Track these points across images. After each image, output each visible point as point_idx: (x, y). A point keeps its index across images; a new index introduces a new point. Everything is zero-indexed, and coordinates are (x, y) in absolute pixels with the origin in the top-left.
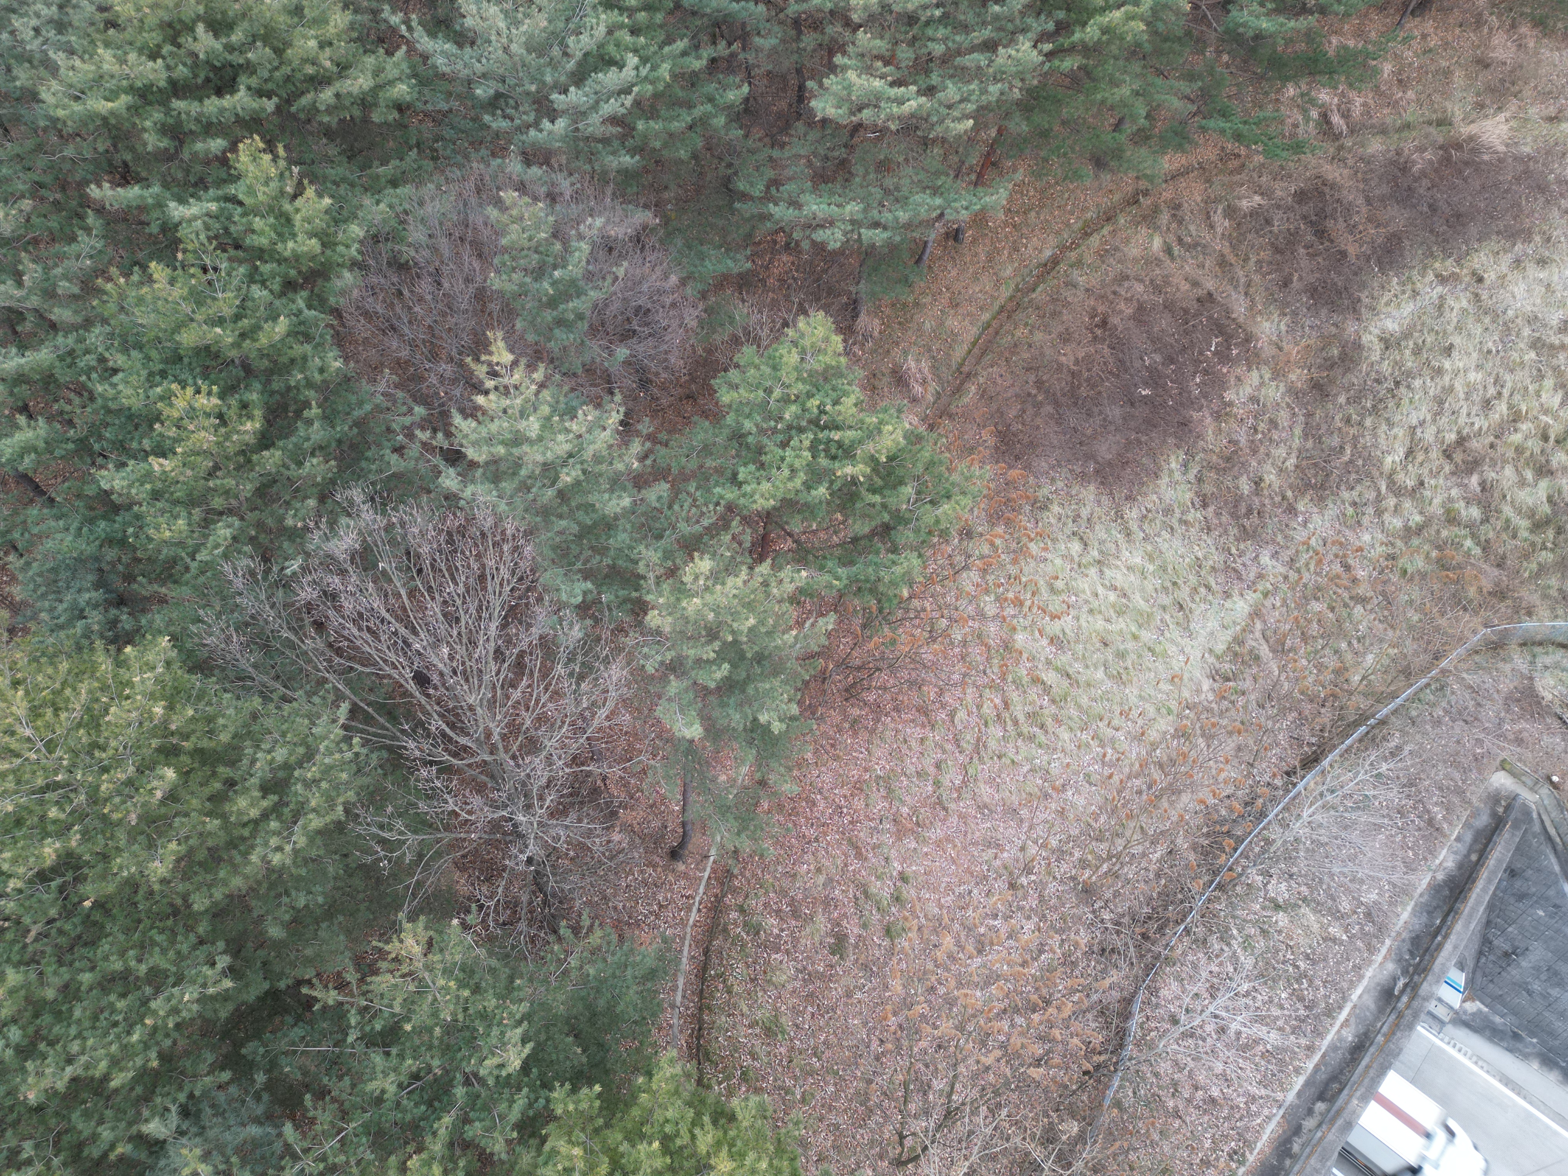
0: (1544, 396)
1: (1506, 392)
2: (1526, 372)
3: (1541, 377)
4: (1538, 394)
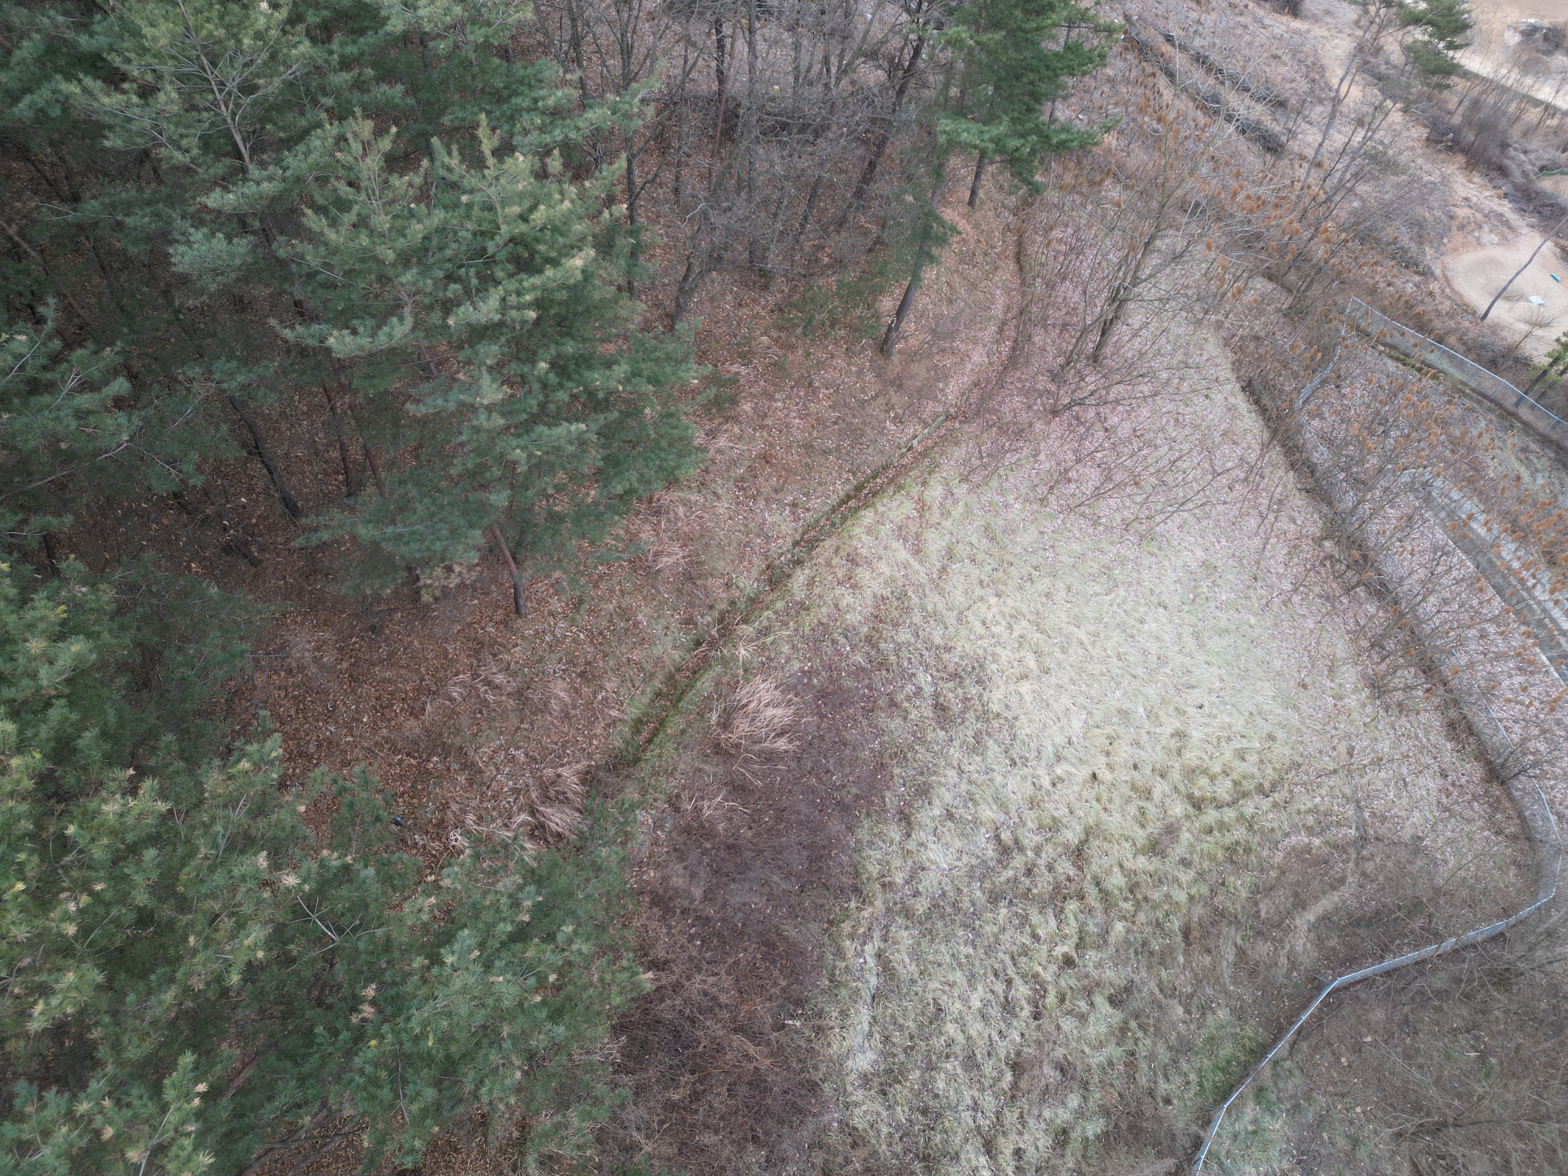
0: (1041, 932)
1: (1011, 971)
2: (1010, 932)
3: (1025, 920)
4: (1035, 937)
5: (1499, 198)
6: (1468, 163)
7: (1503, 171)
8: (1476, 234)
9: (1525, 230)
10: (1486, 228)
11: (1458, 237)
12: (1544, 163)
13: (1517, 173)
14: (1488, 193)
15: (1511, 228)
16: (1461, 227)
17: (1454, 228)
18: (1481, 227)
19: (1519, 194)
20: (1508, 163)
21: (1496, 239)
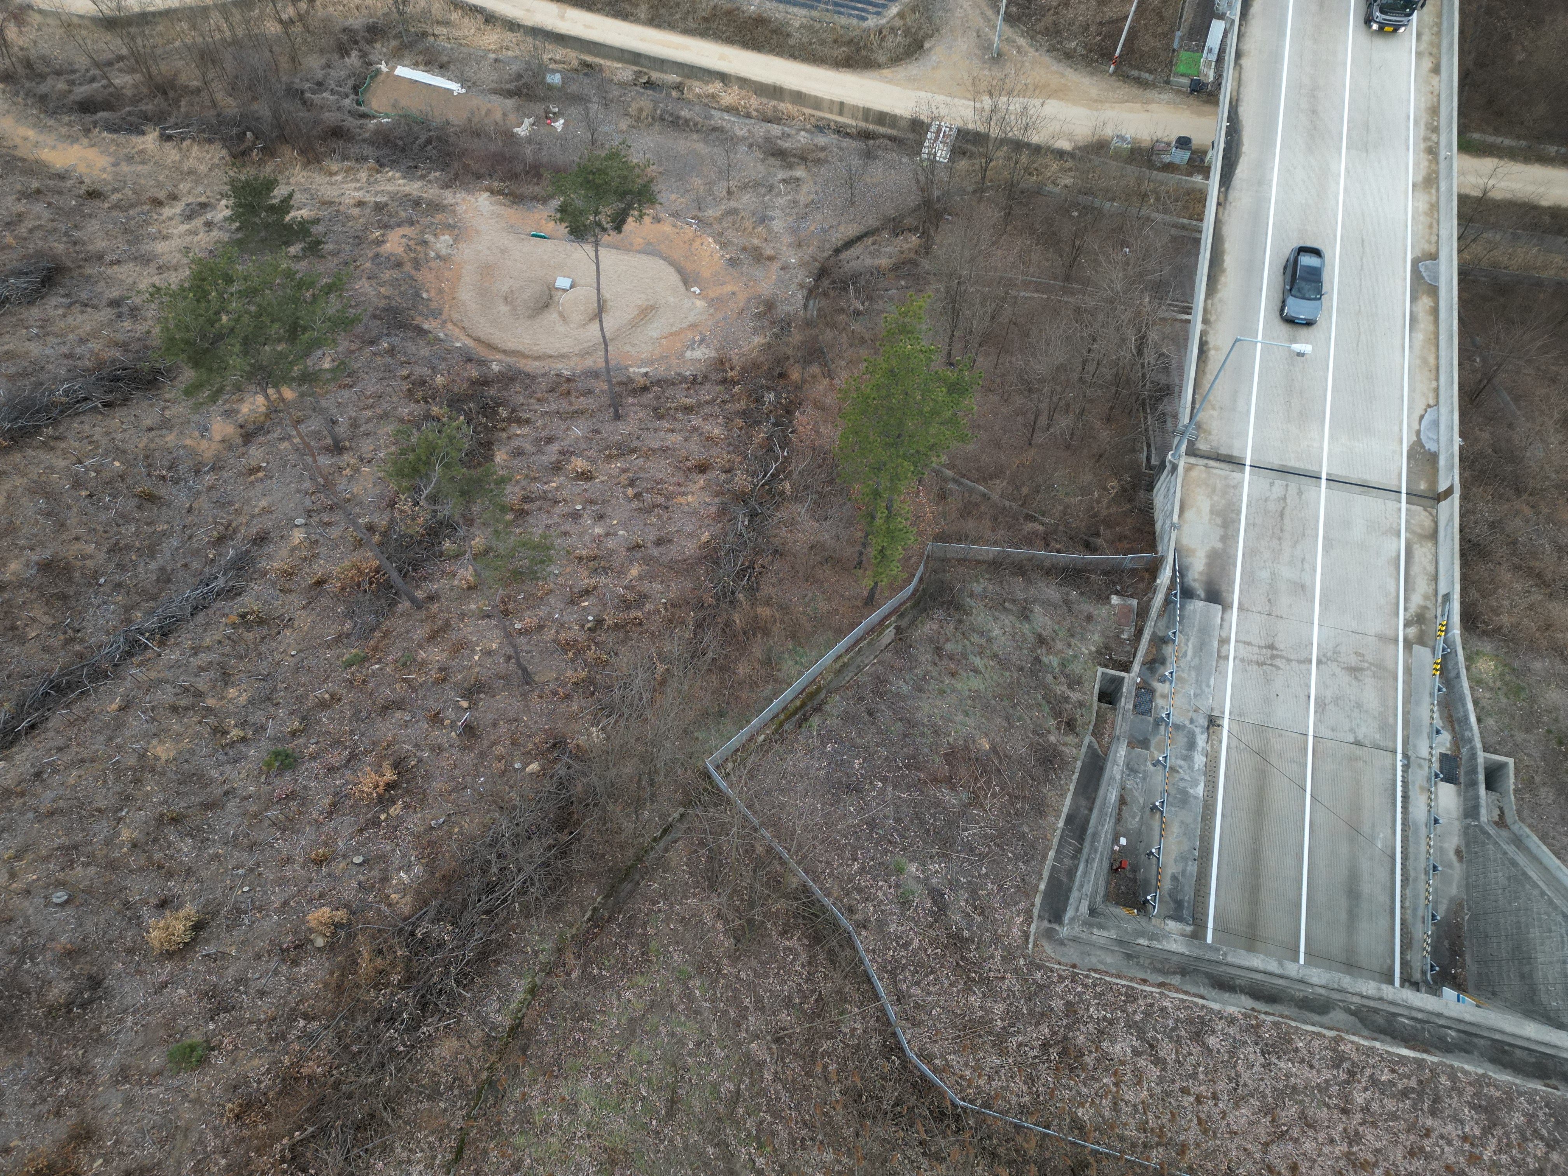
5: (378, 172)
6: (302, 152)
7: (337, 133)
8: (432, 254)
9: (449, 197)
10: (428, 237)
11: (425, 276)
12: (351, 83)
13: (351, 123)
14: (363, 175)
15: (436, 207)
16: (417, 264)
17: (413, 272)
18: (425, 243)
19: (386, 151)
20: (330, 117)
21: (446, 238)
